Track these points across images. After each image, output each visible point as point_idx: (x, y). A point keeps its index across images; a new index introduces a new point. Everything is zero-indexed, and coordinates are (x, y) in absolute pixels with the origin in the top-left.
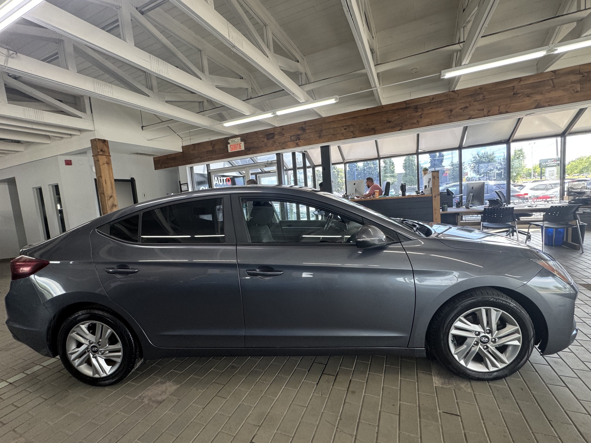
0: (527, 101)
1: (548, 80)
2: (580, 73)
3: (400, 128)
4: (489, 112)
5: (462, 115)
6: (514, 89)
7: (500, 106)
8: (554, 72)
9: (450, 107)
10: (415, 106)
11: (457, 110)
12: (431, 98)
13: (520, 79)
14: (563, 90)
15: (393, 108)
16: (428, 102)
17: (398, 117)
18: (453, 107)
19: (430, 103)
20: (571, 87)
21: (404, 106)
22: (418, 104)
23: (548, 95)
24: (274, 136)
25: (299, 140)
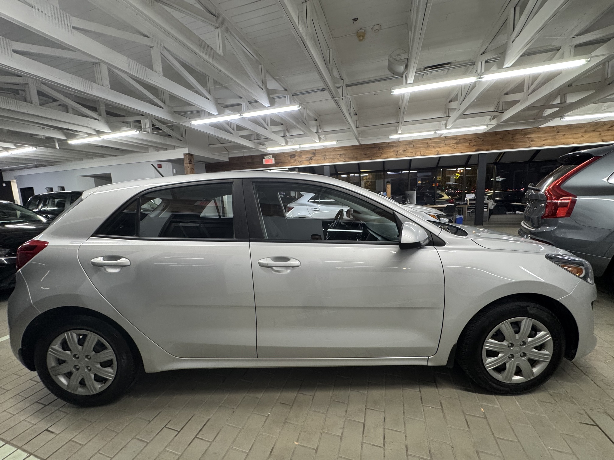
0: (433, 150)
1: (443, 141)
2: (456, 139)
3: (370, 158)
4: (415, 154)
5: (403, 154)
6: (427, 143)
7: (421, 152)
8: (445, 137)
9: (397, 149)
10: (379, 147)
11: (400, 151)
12: (388, 143)
13: (430, 139)
14: (449, 147)
15: (367, 147)
16: (386, 145)
17: (369, 152)
18: (398, 150)
19: (387, 146)
20: (453, 145)
21: (373, 146)
22: (380, 146)
23: (443, 149)
24: (295, 157)
25: (311, 160)
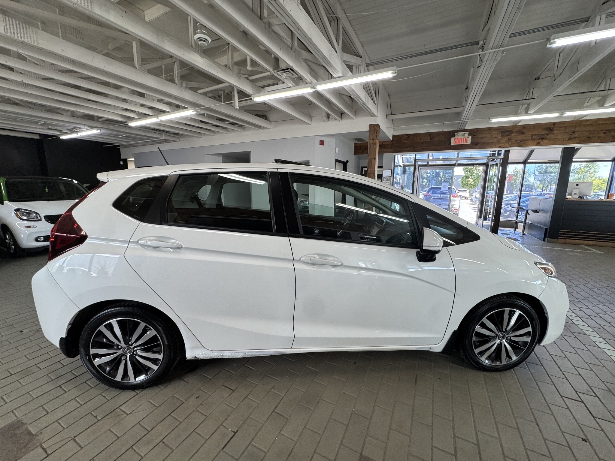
24: (511, 134)
25: (542, 139)
